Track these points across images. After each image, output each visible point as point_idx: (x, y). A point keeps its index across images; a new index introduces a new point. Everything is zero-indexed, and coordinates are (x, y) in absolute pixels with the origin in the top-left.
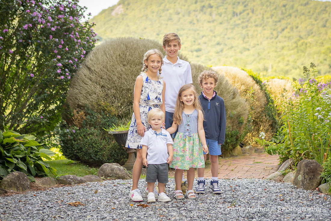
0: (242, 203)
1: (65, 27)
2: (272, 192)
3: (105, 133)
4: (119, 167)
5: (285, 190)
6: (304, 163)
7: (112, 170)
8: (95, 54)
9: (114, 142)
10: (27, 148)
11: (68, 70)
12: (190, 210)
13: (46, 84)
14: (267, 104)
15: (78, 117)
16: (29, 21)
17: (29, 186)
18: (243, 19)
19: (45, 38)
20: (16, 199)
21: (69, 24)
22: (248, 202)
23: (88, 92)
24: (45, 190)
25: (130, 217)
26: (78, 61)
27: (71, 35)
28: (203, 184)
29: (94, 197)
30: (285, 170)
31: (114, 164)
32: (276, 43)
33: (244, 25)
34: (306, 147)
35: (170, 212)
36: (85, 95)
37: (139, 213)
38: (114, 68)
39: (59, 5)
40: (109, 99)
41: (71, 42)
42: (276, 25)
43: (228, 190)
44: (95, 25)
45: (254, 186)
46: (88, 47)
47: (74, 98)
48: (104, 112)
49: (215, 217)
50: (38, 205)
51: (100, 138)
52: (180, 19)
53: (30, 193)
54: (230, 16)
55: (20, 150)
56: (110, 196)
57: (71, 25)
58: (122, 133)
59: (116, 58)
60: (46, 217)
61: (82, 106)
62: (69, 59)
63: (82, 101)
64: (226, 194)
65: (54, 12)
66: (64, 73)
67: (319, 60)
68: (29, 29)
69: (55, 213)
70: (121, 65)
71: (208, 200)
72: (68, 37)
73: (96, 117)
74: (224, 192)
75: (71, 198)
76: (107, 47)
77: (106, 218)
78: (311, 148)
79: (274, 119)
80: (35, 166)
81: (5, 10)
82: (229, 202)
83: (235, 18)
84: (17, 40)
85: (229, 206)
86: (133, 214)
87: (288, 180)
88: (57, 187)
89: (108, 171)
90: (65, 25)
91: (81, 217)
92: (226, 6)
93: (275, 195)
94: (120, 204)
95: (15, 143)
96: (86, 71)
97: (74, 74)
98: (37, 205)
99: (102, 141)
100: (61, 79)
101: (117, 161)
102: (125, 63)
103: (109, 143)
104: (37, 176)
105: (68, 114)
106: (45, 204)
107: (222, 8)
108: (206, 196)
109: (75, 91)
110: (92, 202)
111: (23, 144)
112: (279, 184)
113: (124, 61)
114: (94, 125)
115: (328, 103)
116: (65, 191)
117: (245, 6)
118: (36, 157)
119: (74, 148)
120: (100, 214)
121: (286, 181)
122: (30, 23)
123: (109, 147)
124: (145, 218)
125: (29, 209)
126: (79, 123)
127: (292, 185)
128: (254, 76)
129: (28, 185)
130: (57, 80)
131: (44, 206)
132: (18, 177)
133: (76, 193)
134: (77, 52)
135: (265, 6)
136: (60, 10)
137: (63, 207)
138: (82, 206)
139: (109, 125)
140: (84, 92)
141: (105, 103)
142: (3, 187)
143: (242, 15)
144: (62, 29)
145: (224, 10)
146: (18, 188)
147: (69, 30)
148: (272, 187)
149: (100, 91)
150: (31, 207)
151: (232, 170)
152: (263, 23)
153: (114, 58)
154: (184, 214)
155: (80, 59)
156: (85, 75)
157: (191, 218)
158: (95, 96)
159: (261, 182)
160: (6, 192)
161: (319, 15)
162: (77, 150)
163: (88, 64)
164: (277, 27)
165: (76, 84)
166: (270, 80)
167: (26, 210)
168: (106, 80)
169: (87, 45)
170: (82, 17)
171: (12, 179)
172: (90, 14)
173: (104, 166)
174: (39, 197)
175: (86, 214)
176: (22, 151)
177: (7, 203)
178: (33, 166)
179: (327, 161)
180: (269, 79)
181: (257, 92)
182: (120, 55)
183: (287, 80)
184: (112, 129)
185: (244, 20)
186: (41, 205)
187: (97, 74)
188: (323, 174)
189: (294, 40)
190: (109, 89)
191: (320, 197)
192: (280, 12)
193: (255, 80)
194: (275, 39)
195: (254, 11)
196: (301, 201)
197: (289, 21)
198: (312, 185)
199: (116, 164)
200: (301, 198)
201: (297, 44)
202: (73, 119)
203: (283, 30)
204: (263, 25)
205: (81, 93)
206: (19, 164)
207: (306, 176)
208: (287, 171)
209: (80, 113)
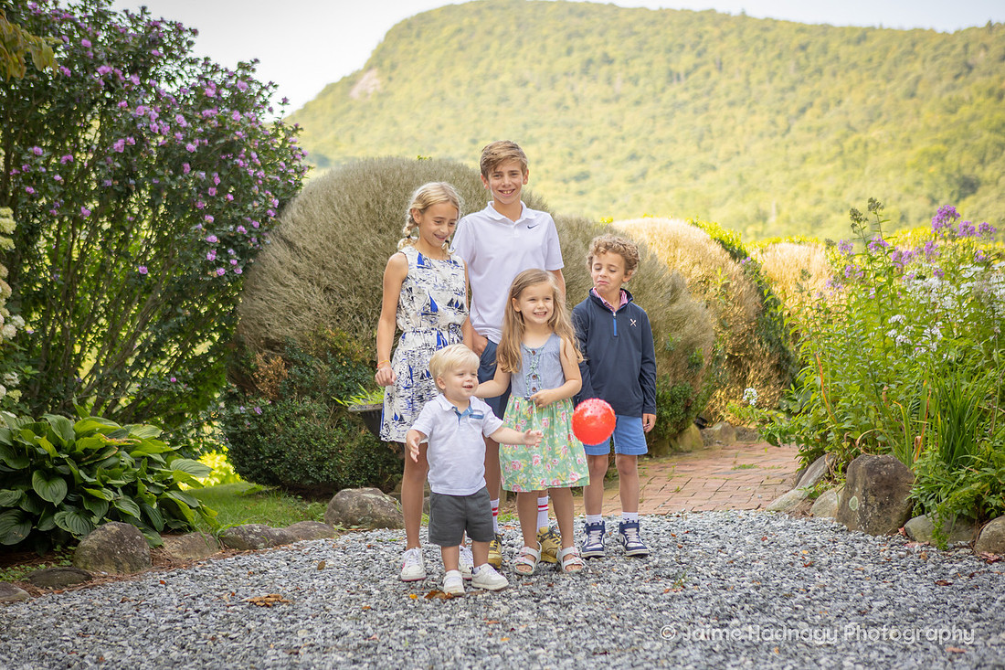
0: (703, 577)
1: (222, 141)
2: (783, 545)
3: (340, 409)
4: (381, 497)
5: (817, 537)
6: (863, 464)
7: (363, 505)
8: (304, 205)
9: (364, 432)
10: (139, 460)
11: (236, 251)
12: (565, 602)
13: (180, 291)
14: (764, 311)
15: (268, 374)
16: (126, 130)
18: (696, 87)
19: (171, 172)
20: (115, 595)
21: (231, 131)
22: (719, 573)
23: (290, 307)
24: (189, 566)
25: (410, 628)
26: (260, 226)
27: (237, 161)
28: (599, 532)
29: (315, 581)
30: (815, 484)
31: (366, 489)
32: (787, 147)
33: (700, 103)
34: (868, 422)
35: (514, 612)
36: (282, 313)
37: (432, 618)
38: (354, 239)
39: (203, 82)
40: (346, 321)
41: (239, 178)
42: (783, 98)
43: (665, 545)
44: (301, 129)
45: (734, 529)
46: (284, 189)
47: (255, 323)
48: (334, 355)
49: (632, 620)
50: (172, 607)
51: (328, 423)
52: (528, 97)
53: (151, 577)
54: (660, 83)
55: (121, 466)
56: (357, 574)
57: (238, 133)
59: (359, 213)
60: (193, 638)
61: (278, 344)
62: (235, 222)
63: (275, 331)
64: (661, 557)
65: (191, 103)
66: (224, 261)
67: (902, 184)
68: (129, 152)
69: (214, 627)
70: (373, 231)
71: (612, 574)
72: (232, 165)
73: (314, 368)
74: (654, 550)
75: (256, 586)
76: (333, 187)
77: (346, 634)
78: (879, 424)
79: (783, 349)
80: (160, 506)
81: (61, 106)
82: (668, 577)
83: (675, 88)
84: (99, 182)
85: (668, 588)
86: (416, 621)
87: (824, 510)
88: (219, 557)
89: (352, 508)
90: (223, 136)
91: (283, 634)
92: (648, 57)
93: (789, 552)
94: (383, 595)
95: (107, 448)
96: (283, 251)
97: (251, 260)
98: (169, 608)
99: (332, 431)
100: (219, 277)
101: (375, 482)
102: (383, 225)
103: (352, 435)
104: (167, 531)
105: (243, 365)
106: (190, 605)
107: (637, 62)
108: (609, 562)
109: (255, 303)
110: (310, 594)
111: (128, 450)
112: (800, 522)
113: (380, 220)
114: (312, 391)
116: (241, 567)
117: (699, 55)
118: (163, 482)
119: (263, 453)
120: (331, 625)
121: (820, 512)
122: (130, 136)
123: (352, 445)
124: (450, 629)
125: (147, 620)
126: (272, 387)
127: (835, 524)
128: (726, 240)
129: (146, 556)
130: (208, 279)
131: (186, 611)
132: (119, 536)
133: (270, 571)
134: (256, 204)
135: (752, 49)
136: (206, 96)
137: (234, 611)
138: (284, 605)
139: (349, 390)
140: (279, 306)
141: (337, 333)
142: (81, 565)
143: (691, 77)
144: (214, 146)
145: (644, 68)
146: (118, 566)
147: (232, 148)
148: (781, 532)
149: (322, 302)
150: (153, 615)
151: (678, 491)
152: (750, 95)
153: (355, 213)
154: (550, 614)
155: (265, 220)
156: (280, 262)
157: (569, 623)
158: (310, 315)
159: (754, 519)
160: (89, 578)
161: (895, 66)
162: (269, 457)
163: (287, 232)
164: (785, 104)
165: (258, 287)
166: (770, 247)
167: (139, 624)
168: (336, 272)
169: (281, 185)
170: (266, 110)
171: (104, 542)
172: (285, 101)
173: (342, 495)
174: (175, 586)
175: (296, 625)
176: (127, 469)
177: (90, 608)
178: (155, 506)
179: (925, 456)
180: (766, 244)
181: (735, 283)
182: (368, 205)
183: (813, 245)
184: (356, 400)
185: (699, 92)
186: (180, 608)
187: (312, 258)
188: (914, 492)
189: (832, 137)
190: (344, 295)
191: (909, 552)
192: (791, 64)
193: (727, 250)
194: (783, 135)
195: (724, 66)
196: (859, 566)
197: (817, 86)
198: (889, 521)
199: (370, 489)
200: (858, 558)
201: (842, 147)
202: (255, 378)
203: (803, 111)
204: (748, 102)
205: (273, 310)
206: (121, 503)
207: (872, 499)
208: (820, 486)
209: (272, 361)
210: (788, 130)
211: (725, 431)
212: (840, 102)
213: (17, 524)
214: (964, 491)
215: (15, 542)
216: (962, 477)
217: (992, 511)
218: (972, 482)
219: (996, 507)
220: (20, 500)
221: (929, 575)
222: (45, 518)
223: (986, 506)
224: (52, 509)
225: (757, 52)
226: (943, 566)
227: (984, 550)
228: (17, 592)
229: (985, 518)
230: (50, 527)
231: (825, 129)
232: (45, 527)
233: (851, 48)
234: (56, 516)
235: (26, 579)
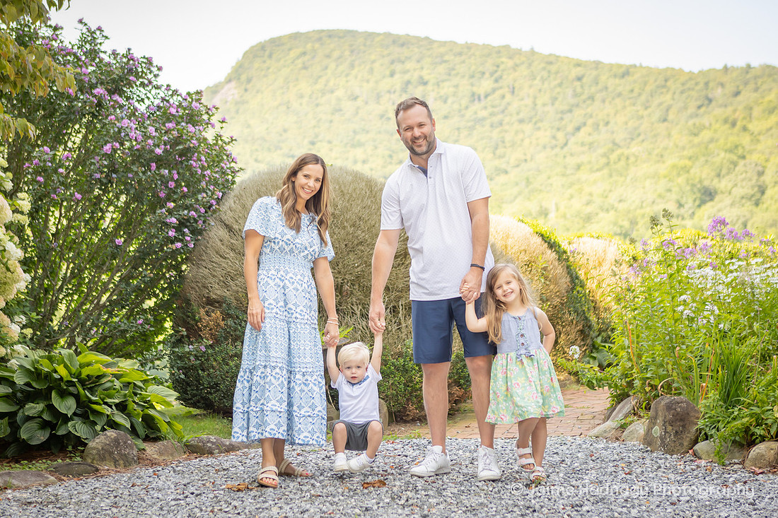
1: (181, 147)
2: (606, 460)
5: (630, 455)
6: (663, 403)
8: (239, 197)
10: (127, 385)
11: (189, 230)
13: (143, 259)
14: (573, 289)
15: (209, 324)
16: (112, 137)
17: (135, 458)
18: (493, 107)
19: (143, 169)
20: (123, 482)
21: (187, 140)
23: (228, 274)
26: (206, 212)
27: (191, 162)
30: (626, 417)
32: (565, 157)
33: (496, 119)
34: (665, 372)
36: (222, 278)
37: (366, 502)
41: (192, 175)
42: (562, 119)
44: (235, 140)
45: (568, 449)
47: (200, 285)
50: (172, 490)
52: (358, 109)
53: (146, 472)
54: (464, 102)
55: (113, 388)
57: (193, 142)
61: (217, 302)
62: (187, 208)
63: (216, 292)
66: (180, 237)
67: (656, 190)
72: (186, 166)
76: (262, 184)
77: (307, 510)
78: (675, 374)
79: (586, 318)
80: (143, 420)
83: (476, 106)
84: (91, 175)
87: (632, 436)
88: (186, 459)
90: (181, 143)
93: (612, 465)
95: (103, 376)
96: (223, 232)
97: (199, 237)
100: (177, 249)
105: (189, 317)
106: (184, 489)
107: (446, 84)
109: (200, 270)
112: (616, 445)
115: (700, 286)
116: (207, 466)
117: (496, 81)
118: (144, 402)
119: (203, 385)
121: (629, 438)
122: (115, 141)
125: (158, 498)
126: (212, 334)
127: (642, 446)
128: (544, 234)
129: (135, 456)
131: (184, 493)
132: (116, 441)
133: (231, 469)
134: (204, 195)
135: (538, 78)
136: (170, 113)
137: (219, 494)
138: (254, 491)
140: (219, 272)
142: (89, 461)
143: (489, 98)
144: (174, 150)
145: (452, 89)
146: (116, 463)
147: (187, 152)
148: (603, 451)
152: (536, 115)
155: (210, 207)
156: (221, 240)
159: (580, 442)
161: (652, 96)
162: (207, 388)
163: (226, 218)
164: (564, 123)
165: (203, 258)
166: (575, 241)
167: (153, 500)
171: (106, 444)
172: (223, 120)
174: (165, 477)
175: (268, 504)
176: (118, 391)
177: (110, 489)
178: (140, 420)
179: (708, 398)
180: (572, 238)
181: (551, 267)
183: (608, 240)
185: (496, 110)
186: (178, 491)
188: (701, 423)
189: (601, 151)
191: (698, 467)
192: (570, 92)
194: (562, 148)
195: (516, 90)
196: (664, 475)
197: (589, 110)
198: (681, 444)
200: (662, 469)
201: (608, 158)
202: (198, 327)
203: (578, 129)
204: (534, 120)
205: (214, 276)
206: (116, 416)
207: (669, 428)
208: (629, 420)
209: (213, 314)
210: (566, 144)
212: (607, 123)
213: (39, 429)
214: (738, 423)
215: (39, 442)
216: (736, 413)
217: (757, 438)
218: (743, 417)
219: (760, 435)
220: (42, 412)
221: (715, 482)
222: (61, 425)
223: (753, 434)
224: (66, 419)
225: (543, 80)
226: (724, 476)
227: (752, 466)
228: (48, 478)
229: (752, 444)
230: (64, 433)
231: (596, 144)
232: (61, 432)
233: (617, 81)
234: (70, 424)
235: (52, 469)
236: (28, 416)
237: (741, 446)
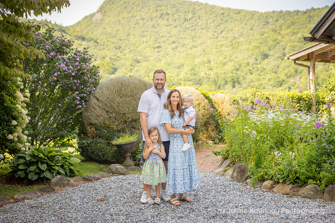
2: (219, 185)
4: (121, 167)
5: (226, 183)
6: (237, 166)
7: (117, 169)
8: (101, 88)
9: (116, 148)
10: (64, 158)
11: (84, 101)
15: (91, 132)
16: (58, 70)
17: (67, 184)
18: (192, 23)
23: (97, 115)
26: (89, 94)
27: (85, 77)
32: (217, 42)
33: (193, 28)
36: (95, 117)
38: (114, 99)
40: (111, 120)
41: (85, 81)
42: (216, 28)
45: (207, 179)
48: (108, 128)
51: (106, 145)
54: (182, 22)
55: (59, 160)
58: (122, 144)
59: (116, 93)
60: (87, 210)
61: (93, 124)
62: (84, 93)
66: (81, 104)
72: (83, 78)
73: (103, 131)
75: (97, 194)
76: (108, 84)
78: (241, 156)
79: (217, 122)
83: (186, 23)
85: (193, 198)
88: (83, 183)
89: (114, 169)
91: (107, 210)
92: (179, 14)
93: (220, 187)
94: (128, 198)
95: (56, 155)
96: (95, 101)
97: (87, 103)
99: (107, 147)
100: (80, 108)
104: (70, 176)
105: (84, 129)
106: (83, 200)
107: (176, 15)
109: (88, 114)
111: (60, 155)
112: (222, 178)
114: (102, 137)
117: (194, 14)
118: (69, 164)
119: (89, 152)
121: (227, 175)
123: (112, 151)
126: (92, 135)
127: (230, 179)
128: (204, 93)
130: (77, 108)
131: (83, 202)
132: (60, 179)
133: (98, 189)
134: (89, 89)
135: (208, 14)
138: (105, 201)
141: (109, 123)
142: (52, 186)
143: (191, 20)
145: (178, 17)
146: (60, 186)
148: (218, 181)
149: (105, 115)
153: (114, 92)
156: (95, 104)
158: (102, 118)
159: (211, 176)
160: (54, 190)
163: (97, 95)
164: (217, 30)
168: (109, 107)
171: (57, 180)
173: (111, 166)
174: (76, 193)
176: (61, 161)
178: (68, 171)
179: (251, 164)
181: (206, 105)
182: (118, 90)
183: (226, 94)
185: (193, 25)
186: (81, 201)
187: (103, 103)
188: (249, 174)
189: (230, 40)
190: (111, 113)
191: (247, 188)
192: (219, 19)
193: (205, 96)
194: (216, 39)
195: (200, 17)
196: (236, 192)
197: (226, 25)
198: (242, 179)
199: (118, 165)
200: (235, 190)
201: (232, 43)
202: (87, 133)
203: (222, 32)
204: (207, 28)
205: (92, 116)
206: (60, 170)
207: (239, 174)
208: (227, 168)
209: (92, 129)
210: (218, 37)
211: (202, 143)
212: (232, 30)
213: (35, 175)
216: (259, 171)
217: (265, 179)
218: (261, 172)
220: (35, 169)
221: (251, 196)
222: (42, 174)
224: (43, 172)
225: (210, 14)
226: (254, 193)
227: (263, 188)
228: (38, 194)
229: (264, 181)
230: (43, 176)
231: (228, 38)
232: (42, 176)
233: (236, 15)
234: (45, 173)
235: (39, 190)
236: (31, 171)
237: (260, 181)
